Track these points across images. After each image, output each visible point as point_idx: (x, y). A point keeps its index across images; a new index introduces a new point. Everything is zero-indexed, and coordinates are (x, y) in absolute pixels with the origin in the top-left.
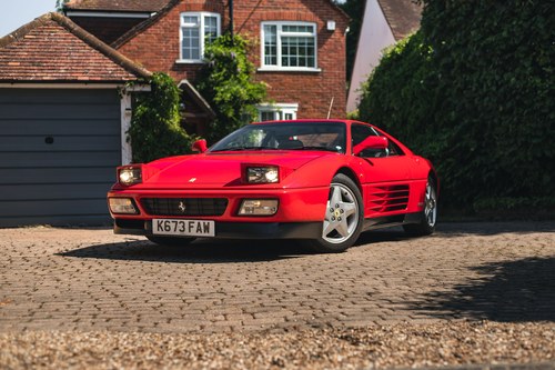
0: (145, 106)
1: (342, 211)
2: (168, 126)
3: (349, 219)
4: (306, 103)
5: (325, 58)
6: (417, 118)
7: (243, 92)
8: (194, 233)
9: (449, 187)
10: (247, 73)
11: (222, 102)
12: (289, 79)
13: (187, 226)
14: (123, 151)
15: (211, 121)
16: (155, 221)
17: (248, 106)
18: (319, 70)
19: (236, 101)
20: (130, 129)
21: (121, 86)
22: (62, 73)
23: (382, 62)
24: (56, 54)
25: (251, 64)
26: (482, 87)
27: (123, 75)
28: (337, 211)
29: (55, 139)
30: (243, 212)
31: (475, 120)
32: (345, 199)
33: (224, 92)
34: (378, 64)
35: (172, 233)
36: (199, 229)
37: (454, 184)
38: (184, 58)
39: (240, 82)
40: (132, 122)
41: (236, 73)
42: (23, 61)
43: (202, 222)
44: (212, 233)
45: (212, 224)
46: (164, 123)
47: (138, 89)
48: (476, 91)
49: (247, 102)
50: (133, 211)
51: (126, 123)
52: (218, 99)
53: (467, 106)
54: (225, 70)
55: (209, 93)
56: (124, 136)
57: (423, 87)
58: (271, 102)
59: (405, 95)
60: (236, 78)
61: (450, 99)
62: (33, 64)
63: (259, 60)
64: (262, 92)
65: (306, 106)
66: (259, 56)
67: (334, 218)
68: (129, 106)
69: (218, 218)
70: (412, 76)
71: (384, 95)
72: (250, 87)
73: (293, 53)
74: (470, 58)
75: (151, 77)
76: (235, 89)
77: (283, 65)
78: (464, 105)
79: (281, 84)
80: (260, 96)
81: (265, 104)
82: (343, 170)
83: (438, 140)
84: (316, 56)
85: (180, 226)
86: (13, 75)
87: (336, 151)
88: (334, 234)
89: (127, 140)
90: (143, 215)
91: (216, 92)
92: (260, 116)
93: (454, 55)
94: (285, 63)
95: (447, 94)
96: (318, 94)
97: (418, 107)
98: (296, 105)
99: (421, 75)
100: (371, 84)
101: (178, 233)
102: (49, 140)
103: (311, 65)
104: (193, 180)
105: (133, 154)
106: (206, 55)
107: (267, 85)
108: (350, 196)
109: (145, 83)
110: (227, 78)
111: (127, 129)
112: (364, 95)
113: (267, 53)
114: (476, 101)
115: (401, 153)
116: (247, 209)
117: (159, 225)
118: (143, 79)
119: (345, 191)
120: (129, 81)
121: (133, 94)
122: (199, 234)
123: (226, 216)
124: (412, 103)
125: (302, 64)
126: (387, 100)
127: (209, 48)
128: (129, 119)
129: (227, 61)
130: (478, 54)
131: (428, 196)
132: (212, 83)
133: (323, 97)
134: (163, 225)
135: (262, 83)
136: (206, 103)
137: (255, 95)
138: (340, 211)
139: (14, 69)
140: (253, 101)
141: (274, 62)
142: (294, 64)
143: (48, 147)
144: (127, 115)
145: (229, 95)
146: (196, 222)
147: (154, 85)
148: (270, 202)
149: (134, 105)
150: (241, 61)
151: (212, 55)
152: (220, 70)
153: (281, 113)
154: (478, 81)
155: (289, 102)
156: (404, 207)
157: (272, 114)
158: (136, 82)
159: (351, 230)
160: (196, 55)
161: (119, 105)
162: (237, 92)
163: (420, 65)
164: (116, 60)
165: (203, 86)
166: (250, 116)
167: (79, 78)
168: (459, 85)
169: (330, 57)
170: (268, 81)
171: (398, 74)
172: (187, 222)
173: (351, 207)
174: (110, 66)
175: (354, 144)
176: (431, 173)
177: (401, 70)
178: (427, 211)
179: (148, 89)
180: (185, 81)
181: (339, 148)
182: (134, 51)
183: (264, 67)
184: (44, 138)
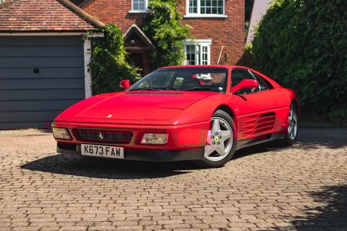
0: (100, 47)
1: (220, 137)
2: (115, 61)
3: (226, 143)
4: (217, 39)
5: (231, 8)
6: (291, 52)
7: (173, 33)
8: (109, 155)
9: (313, 101)
10: (177, 19)
11: (159, 39)
12: (205, 23)
13: (104, 151)
14: (86, 78)
15: (152, 52)
16: (83, 146)
17: (177, 42)
18: (226, 16)
19: (168, 38)
20: (90, 63)
21: (83, 34)
22: (44, 25)
23: (267, 12)
24: (41, 12)
25: (180, 13)
26: (337, 32)
27: (86, 26)
28: (217, 137)
29: (40, 70)
30: (144, 141)
31: (331, 56)
32: (223, 128)
33: (161, 33)
34: (265, 13)
35: (94, 154)
36: (113, 153)
37: (316, 99)
38: (134, 9)
39: (171, 25)
40: (91, 59)
41: (169, 19)
42: (18, 17)
43: (115, 148)
44: (122, 156)
45: (122, 149)
46: (113, 59)
47: (95, 35)
48: (332, 35)
49: (176, 39)
50: (67, 137)
51: (87, 59)
52: (156, 37)
53: (325, 45)
54: (161, 17)
55: (150, 33)
56: (86, 68)
57: (296, 30)
58: (193, 39)
59: (283, 36)
60: (169, 23)
61: (314, 40)
62: (25, 19)
63: (185, 10)
64: (186, 31)
65: (217, 41)
66: (185, 7)
67: (214, 143)
68: (89, 47)
69: (126, 145)
70: (288, 22)
71: (269, 36)
72: (178, 28)
73: (208, 4)
74: (328, 11)
75: (104, 28)
76: (168, 30)
77: (201, 13)
78: (324, 44)
79: (200, 27)
80: (185, 35)
81: (189, 40)
82: (222, 107)
83: (305, 68)
84: (224, 7)
85: (100, 150)
86: (11, 27)
87: (219, 91)
88: (215, 154)
89: (88, 70)
90: (75, 141)
91: (155, 32)
92: (185, 48)
93: (317, 8)
94: (202, 12)
95: (312, 36)
96: (225, 33)
97: (292, 44)
98: (210, 41)
99: (295, 22)
100: (260, 27)
101: (98, 155)
102: (36, 71)
103: (220, 12)
104: (110, 116)
105: (93, 80)
106: (149, 7)
107: (190, 27)
108: (226, 125)
109: (100, 31)
110: (162, 23)
111: (88, 63)
112: (256, 34)
113: (191, 5)
114: (332, 42)
115: (271, 87)
116: (147, 140)
117: (86, 149)
118: (98, 29)
119: (223, 122)
120: (89, 31)
121: (92, 39)
122: (113, 156)
123: (132, 144)
124: (288, 42)
125: (214, 12)
126: (271, 39)
127: (151, 2)
128: (89, 56)
129: (163, 12)
130: (334, 8)
131: (291, 118)
132: (152, 26)
133: (229, 35)
134: (88, 149)
135: (187, 25)
136: (148, 40)
137: (182, 34)
138: (218, 138)
139: (12, 23)
140: (180, 38)
141: (195, 11)
142: (208, 12)
143: (36, 75)
144: (88, 53)
145: (163, 34)
146: (111, 147)
147: (106, 33)
148: (163, 135)
149: (93, 47)
150: (172, 11)
151: (153, 7)
152: (158, 17)
153: (199, 46)
154: (334, 28)
155: (205, 38)
156: (272, 128)
157: (193, 47)
158: (94, 31)
159: (227, 150)
160: (142, 8)
161: (83, 46)
162: (170, 32)
163: (295, 14)
164: (81, 16)
165: (147, 28)
166: (179, 48)
167: (55, 29)
168: (320, 30)
169: (234, 7)
170: (191, 24)
171: (278, 20)
172: (104, 147)
173: (227, 134)
174: (77, 20)
175: (233, 85)
176: (293, 101)
177: (280, 17)
178: (289, 130)
179: (102, 35)
180: (134, 25)
181: (221, 88)
182: (101, 5)
183: (188, 15)
184: (33, 70)
